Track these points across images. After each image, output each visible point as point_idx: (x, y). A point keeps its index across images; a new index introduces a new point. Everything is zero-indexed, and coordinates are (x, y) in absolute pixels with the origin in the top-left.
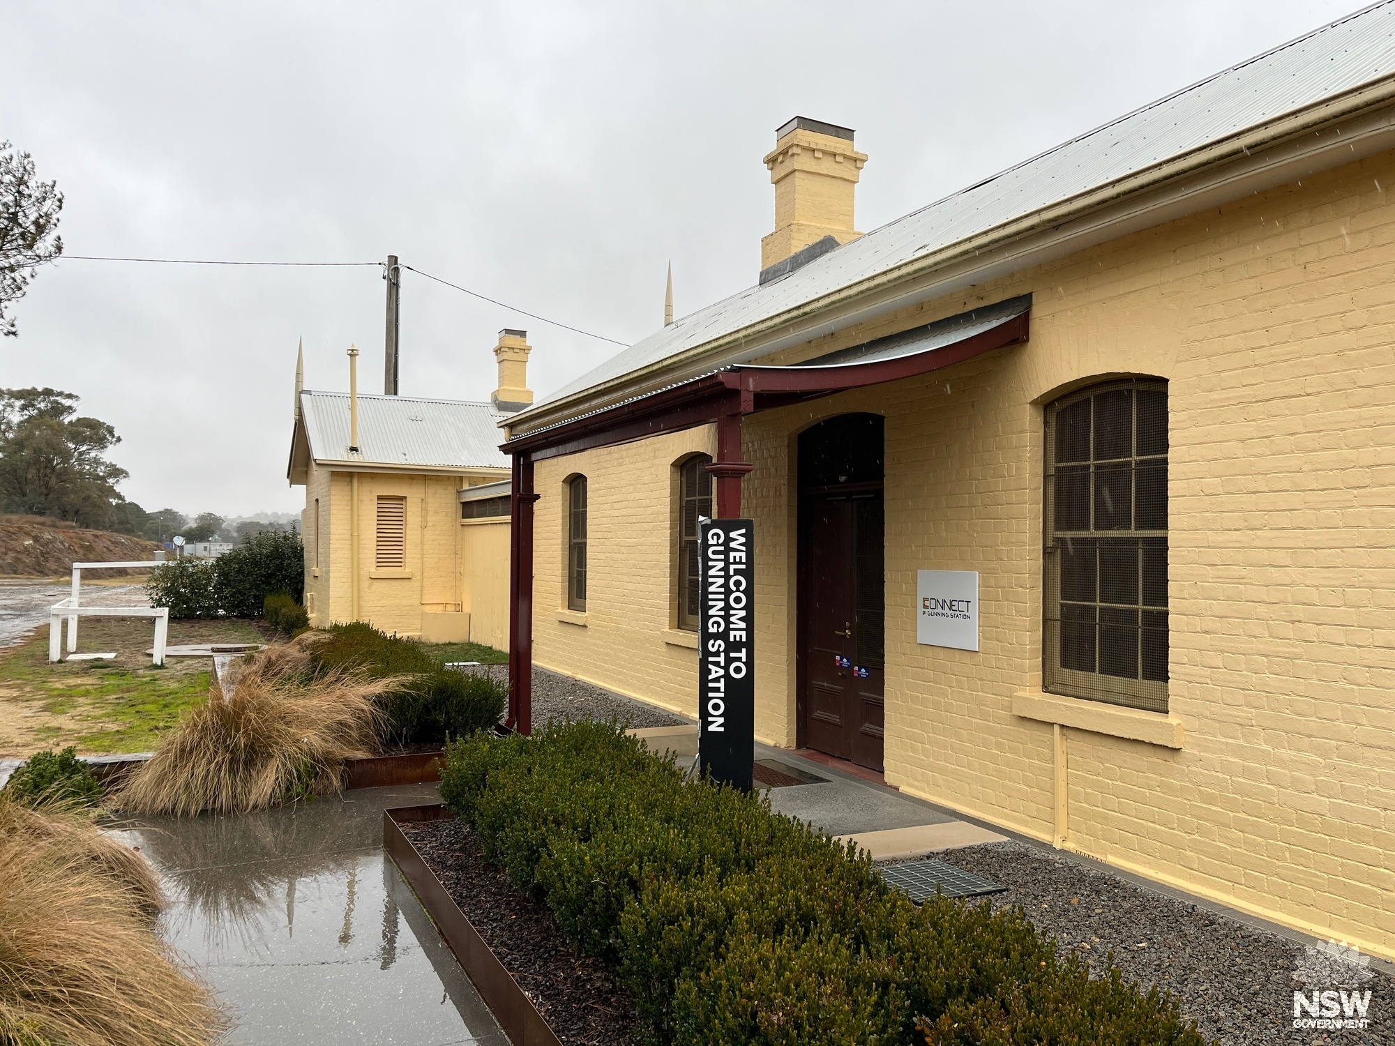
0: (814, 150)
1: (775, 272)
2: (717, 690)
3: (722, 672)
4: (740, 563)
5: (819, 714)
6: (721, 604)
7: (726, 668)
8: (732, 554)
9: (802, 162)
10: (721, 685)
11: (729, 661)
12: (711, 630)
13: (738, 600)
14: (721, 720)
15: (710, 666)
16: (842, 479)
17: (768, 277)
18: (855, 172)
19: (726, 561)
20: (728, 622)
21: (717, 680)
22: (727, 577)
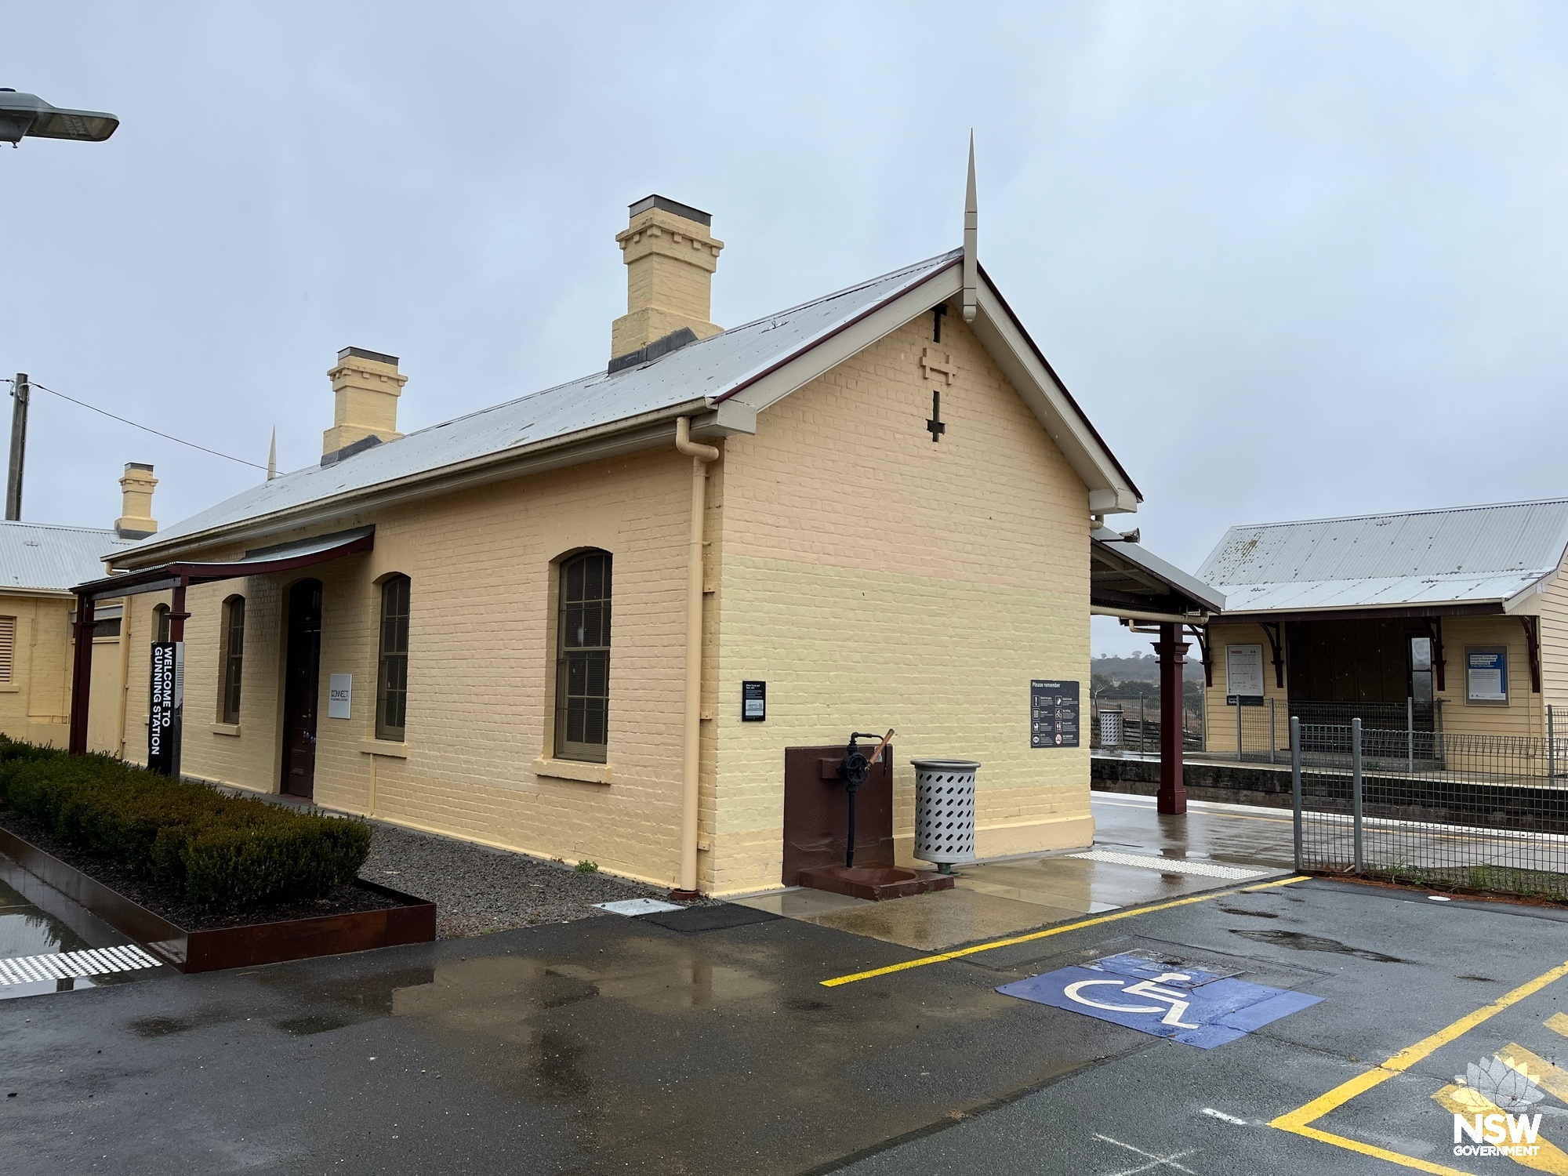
0: (362, 372)
1: (330, 459)
2: (156, 732)
3: (159, 723)
4: (169, 665)
5: (295, 770)
6: (160, 687)
7: (161, 721)
8: (166, 661)
9: (353, 380)
10: (158, 730)
11: (162, 717)
12: (155, 701)
13: (167, 685)
14: (158, 748)
15: (154, 720)
16: (308, 618)
17: (327, 461)
18: (398, 388)
19: (163, 664)
20: (163, 697)
21: (156, 727)
22: (163, 673)
